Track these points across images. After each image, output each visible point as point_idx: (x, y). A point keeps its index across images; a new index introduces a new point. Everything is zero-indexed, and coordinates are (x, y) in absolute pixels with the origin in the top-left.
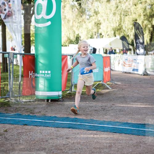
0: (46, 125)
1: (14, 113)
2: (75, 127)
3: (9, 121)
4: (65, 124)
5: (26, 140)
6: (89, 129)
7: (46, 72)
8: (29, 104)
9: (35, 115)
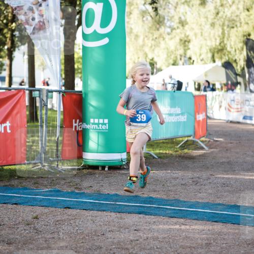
0: (102, 208)
1: (48, 188)
2: (149, 213)
3: (41, 201)
4: (133, 208)
6: (172, 215)
7: (101, 121)
9: (82, 191)
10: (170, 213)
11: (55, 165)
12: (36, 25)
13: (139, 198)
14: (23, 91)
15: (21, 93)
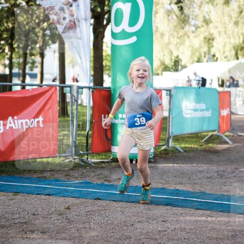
0: (131, 200)
1: (79, 180)
2: (176, 204)
3: (72, 192)
4: (161, 200)
5: (100, 223)
6: (199, 207)
8: (103, 167)
9: (112, 183)
10: (196, 206)
11: (85, 158)
12: (67, 24)
13: (166, 190)
14: (54, 87)
15: (53, 90)
